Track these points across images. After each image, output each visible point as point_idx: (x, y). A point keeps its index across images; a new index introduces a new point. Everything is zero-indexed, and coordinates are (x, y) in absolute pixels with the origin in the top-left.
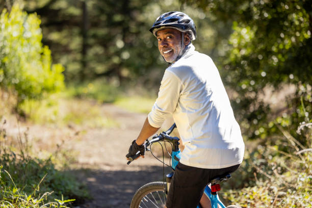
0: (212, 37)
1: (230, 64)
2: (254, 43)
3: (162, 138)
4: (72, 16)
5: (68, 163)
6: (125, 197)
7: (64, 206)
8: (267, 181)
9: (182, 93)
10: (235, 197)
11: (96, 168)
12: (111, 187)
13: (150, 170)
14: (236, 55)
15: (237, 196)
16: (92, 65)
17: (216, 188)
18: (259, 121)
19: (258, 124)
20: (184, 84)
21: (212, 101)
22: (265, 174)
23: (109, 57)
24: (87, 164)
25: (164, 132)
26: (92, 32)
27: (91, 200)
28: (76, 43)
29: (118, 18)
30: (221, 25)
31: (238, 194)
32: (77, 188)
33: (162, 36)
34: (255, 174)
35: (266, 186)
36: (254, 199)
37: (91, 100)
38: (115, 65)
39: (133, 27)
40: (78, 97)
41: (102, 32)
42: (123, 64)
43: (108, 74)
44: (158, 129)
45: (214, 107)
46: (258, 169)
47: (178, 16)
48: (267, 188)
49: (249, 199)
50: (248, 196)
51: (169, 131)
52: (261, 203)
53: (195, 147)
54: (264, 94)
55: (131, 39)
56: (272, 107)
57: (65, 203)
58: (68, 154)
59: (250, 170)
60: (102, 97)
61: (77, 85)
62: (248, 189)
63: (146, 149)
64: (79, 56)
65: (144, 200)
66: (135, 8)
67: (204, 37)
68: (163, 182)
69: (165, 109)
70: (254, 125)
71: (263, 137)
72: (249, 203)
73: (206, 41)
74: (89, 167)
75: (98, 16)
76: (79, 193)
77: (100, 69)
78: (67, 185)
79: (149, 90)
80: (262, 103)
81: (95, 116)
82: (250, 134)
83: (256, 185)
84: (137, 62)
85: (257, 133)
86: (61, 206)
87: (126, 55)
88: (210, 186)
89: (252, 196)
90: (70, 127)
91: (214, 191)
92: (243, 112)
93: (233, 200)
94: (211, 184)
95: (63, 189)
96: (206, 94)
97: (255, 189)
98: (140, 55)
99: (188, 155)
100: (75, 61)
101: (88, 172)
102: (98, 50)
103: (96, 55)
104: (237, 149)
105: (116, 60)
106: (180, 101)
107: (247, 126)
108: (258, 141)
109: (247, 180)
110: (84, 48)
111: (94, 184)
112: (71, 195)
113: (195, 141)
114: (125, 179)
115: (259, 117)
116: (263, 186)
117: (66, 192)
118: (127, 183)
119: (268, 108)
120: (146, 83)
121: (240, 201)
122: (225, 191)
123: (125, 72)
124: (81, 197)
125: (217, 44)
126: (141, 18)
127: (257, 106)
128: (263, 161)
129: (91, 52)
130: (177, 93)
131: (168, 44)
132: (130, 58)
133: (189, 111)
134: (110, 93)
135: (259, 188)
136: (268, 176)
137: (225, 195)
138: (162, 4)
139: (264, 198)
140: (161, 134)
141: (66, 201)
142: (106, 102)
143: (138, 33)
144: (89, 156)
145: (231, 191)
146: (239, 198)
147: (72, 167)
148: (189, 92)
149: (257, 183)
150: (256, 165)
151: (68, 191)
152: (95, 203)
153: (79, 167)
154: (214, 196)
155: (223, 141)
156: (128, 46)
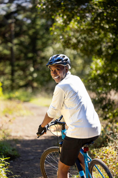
0: (81, 64)
1: (91, 79)
2: (104, 68)
3: (56, 123)
4: (5, 55)
5: (6, 136)
6: (37, 154)
7: (4, 162)
8: (114, 143)
9: (65, 98)
10: (97, 153)
11: (21, 138)
12: (29, 149)
13: (50, 139)
14: (94, 74)
15: (98, 152)
16: (17, 81)
17: (86, 150)
18: (108, 109)
19: (108, 111)
20: (66, 93)
21: (82, 102)
22: (113, 139)
23: (26, 77)
24: (16, 136)
25: (57, 120)
26: (16, 63)
27: (19, 157)
28: (8, 69)
29: (30, 55)
30: (86, 57)
31: (99, 151)
32: (11, 151)
33: (53, 69)
34: (107, 140)
35: (114, 146)
36: (107, 153)
37: (17, 100)
38: (30, 81)
39: (39, 60)
40: (10, 99)
41: (22, 63)
42: (34, 80)
43: (26, 86)
44: (53, 118)
45: (83, 105)
46: (109, 137)
47: (61, 57)
48: (114, 147)
49: (105, 153)
50: (104, 152)
51: (59, 119)
52: (111, 155)
53: (74, 127)
54: (111, 95)
55: (38, 66)
56: (115, 101)
57: (5, 160)
58: (6, 131)
59: (104, 137)
60: (23, 98)
61: (9, 92)
62: (104, 148)
63: (48, 129)
64: (10, 77)
65: (47, 157)
66: (40, 50)
67: (77, 64)
68: (57, 147)
69: (56, 108)
70: (106, 112)
71: (111, 118)
72: (105, 155)
73: (78, 66)
74: (17, 138)
75: (19, 54)
76: (12, 153)
77: (22, 83)
78: (5, 149)
79: (48, 94)
80: (109, 100)
81: (20, 109)
82: (104, 117)
83: (108, 145)
84: (42, 78)
85: (108, 116)
86: (2, 162)
87: (35, 75)
88: (83, 148)
89: (106, 152)
90: (6, 116)
91: (85, 151)
92: (100, 105)
93: (96, 154)
94: (83, 147)
95: (3, 151)
96: (78, 98)
97: (107, 148)
98: (43, 75)
99: (70, 132)
100: (8, 79)
101: (16, 141)
102: (20, 73)
103: (19, 75)
104: (97, 127)
105: (30, 78)
106: (65, 103)
107: (102, 112)
108: (108, 120)
109: (103, 143)
110: (13, 72)
111: (20, 147)
112: (8, 155)
113: (74, 124)
114: (37, 144)
115: (109, 107)
116: (112, 146)
117: (5, 153)
118: (38, 146)
119: (113, 102)
120: (47, 90)
121: (100, 154)
122: (92, 150)
123: (35, 85)
124: (13, 155)
125: (84, 67)
126: (43, 54)
127: (107, 101)
128: (111, 132)
129: (16, 74)
130: (62, 99)
131: (57, 73)
132: (37, 76)
133: (69, 108)
134: (27, 96)
135: (109, 147)
136: (114, 140)
137: (92, 151)
138: (54, 47)
139: (113, 153)
140: (55, 121)
141: (5, 159)
142: (25, 101)
143: (41, 63)
144: (17, 132)
145: (95, 150)
146: (99, 153)
147: (8, 138)
148: (69, 98)
149: (109, 144)
150: (108, 134)
151: (6, 153)
152: (21, 158)
153: (12, 138)
154: (85, 154)
155: (89, 123)
156: (36, 70)
